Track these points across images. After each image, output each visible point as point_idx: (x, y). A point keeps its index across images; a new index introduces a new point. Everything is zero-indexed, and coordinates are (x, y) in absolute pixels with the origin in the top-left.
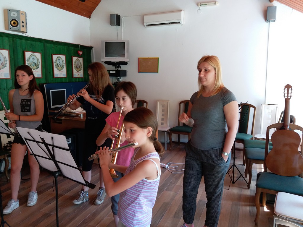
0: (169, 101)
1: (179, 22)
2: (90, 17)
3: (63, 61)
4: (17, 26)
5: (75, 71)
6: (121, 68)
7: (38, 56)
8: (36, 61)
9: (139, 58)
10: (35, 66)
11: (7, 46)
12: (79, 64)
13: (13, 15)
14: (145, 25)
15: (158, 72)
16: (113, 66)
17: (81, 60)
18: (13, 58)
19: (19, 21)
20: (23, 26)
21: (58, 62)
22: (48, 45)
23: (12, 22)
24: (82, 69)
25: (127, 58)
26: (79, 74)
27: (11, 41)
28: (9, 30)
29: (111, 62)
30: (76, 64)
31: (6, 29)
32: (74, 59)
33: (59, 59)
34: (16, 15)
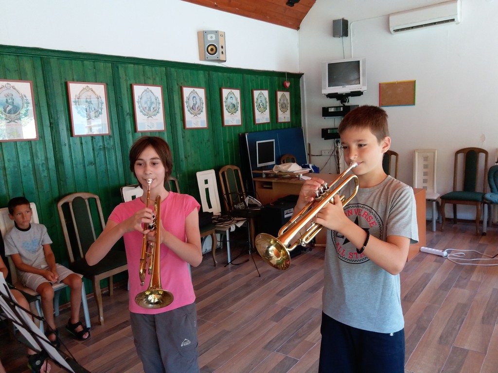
0: (435, 150)
1: (453, 20)
2: (298, 28)
3: (265, 99)
4: (215, 53)
5: (280, 112)
6: (348, 101)
7: (237, 93)
8: (234, 102)
9: (380, 84)
10: (233, 109)
11: (203, 83)
12: (285, 102)
13: (211, 38)
14: (392, 30)
15: (413, 104)
16: (338, 99)
17: (287, 94)
18: (209, 99)
19: (219, 46)
20: (222, 53)
21: (259, 101)
22: (248, 77)
23: (209, 48)
24: (289, 108)
25: (364, 85)
26: (285, 117)
27: (207, 75)
28: (205, 60)
30: (282, 101)
31: (201, 59)
32: (280, 94)
33: (261, 96)
34: (214, 38)
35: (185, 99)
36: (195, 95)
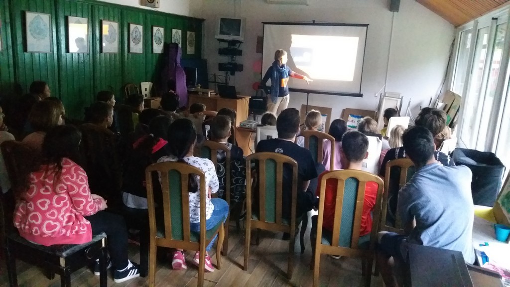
3: (179, 36)
4: (152, 3)
5: (188, 47)
7: (162, 30)
8: (160, 36)
10: (159, 41)
11: (142, 23)
12: (192, 39)
18: (145, 33)
20: (157, 2)
21: (175, 38)
22: (169, 19)
24: (194, 44)
26: (191, 51)
27: (144, 16)
28: (145, 6)
29: (223, 39)
30: (190, 39)
32: (189, 33)
33: (177, 34)
35: (131, 32)
36: (137, 30)
